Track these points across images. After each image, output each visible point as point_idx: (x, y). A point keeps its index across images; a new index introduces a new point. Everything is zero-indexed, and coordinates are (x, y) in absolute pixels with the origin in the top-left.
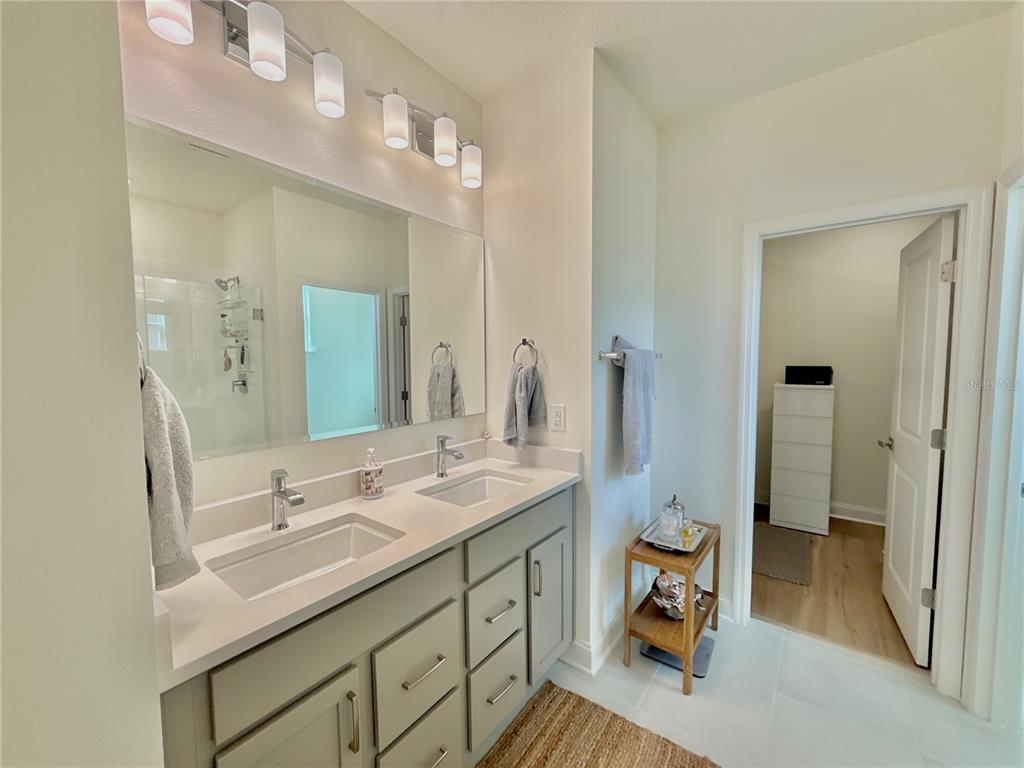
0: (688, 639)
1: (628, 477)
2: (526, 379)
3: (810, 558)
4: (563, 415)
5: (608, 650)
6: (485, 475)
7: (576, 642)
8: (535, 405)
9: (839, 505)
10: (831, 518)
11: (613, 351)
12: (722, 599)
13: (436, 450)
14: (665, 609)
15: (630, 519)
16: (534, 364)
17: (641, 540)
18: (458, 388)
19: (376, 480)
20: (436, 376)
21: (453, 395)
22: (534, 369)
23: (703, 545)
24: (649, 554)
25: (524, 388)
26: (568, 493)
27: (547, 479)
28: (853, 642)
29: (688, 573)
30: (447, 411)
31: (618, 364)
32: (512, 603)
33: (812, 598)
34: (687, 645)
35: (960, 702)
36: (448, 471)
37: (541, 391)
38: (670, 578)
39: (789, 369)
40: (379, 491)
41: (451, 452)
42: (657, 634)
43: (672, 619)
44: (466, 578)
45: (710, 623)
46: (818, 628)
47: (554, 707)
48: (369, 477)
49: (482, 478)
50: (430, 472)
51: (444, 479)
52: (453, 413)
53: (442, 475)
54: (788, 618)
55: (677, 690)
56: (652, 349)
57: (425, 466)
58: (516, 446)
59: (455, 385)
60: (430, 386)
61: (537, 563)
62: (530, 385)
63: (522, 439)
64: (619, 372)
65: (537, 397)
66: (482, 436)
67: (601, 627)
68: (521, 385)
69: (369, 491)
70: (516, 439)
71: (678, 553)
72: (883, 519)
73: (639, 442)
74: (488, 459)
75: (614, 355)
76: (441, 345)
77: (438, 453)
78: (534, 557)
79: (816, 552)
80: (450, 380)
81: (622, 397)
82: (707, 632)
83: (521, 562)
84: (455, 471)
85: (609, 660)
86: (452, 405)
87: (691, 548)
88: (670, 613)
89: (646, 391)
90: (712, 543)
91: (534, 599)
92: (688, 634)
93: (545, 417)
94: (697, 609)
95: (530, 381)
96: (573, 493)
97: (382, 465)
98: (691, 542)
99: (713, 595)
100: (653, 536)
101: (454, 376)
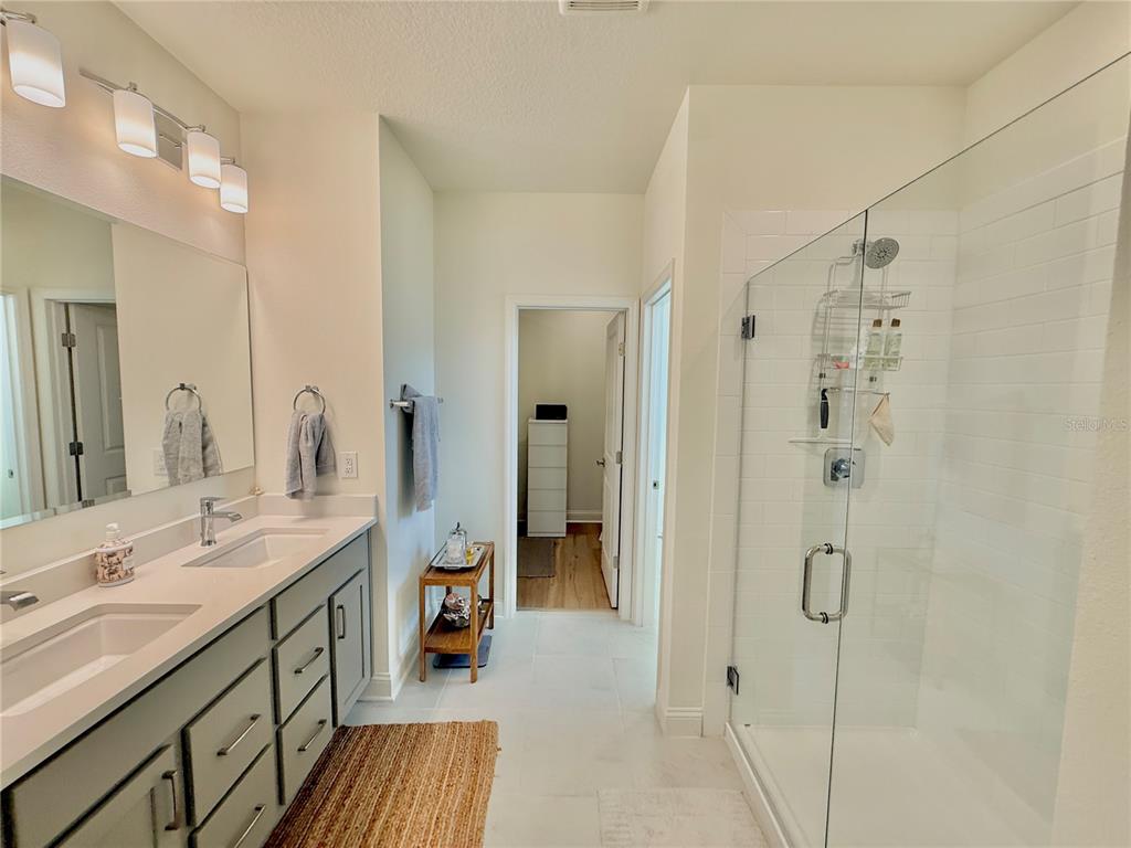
0: (473, 638)
1: (420, 513)
2: (313, 428)
3: (554, 555)
4: (354, 462)
5: (405, 674)
6: (263, 534)
7: (374, 678)
8: (323, 454)
9: (572, 512)
10: (568, 524)
11: (402, 400)
12: (496, 602)
13: (200, 514)
14: (454, 621)
15: (419, 552)
16: (321, 413)
17: (432, 567)
18: (211, 439)
19: (124, 560)
20: (175, 428)
21: (204, 448)
22: (322, 418)
23: (482, 559)
24: (440, 577)
25: (310, 437)
26: (364, 539)
27: (341, 528)
28: (580, 607)
29: (473, 585)
30: (197, 470)
31: (406, 411)
32: (319, 650)
33: (556, 585)
34: (473, 642)
35: (630, 622)
36: (217, 537)
37: (329, 439)
38: (455, 595)
39: (539, 407)
40: (129, 574)
41: (223, 515)
42: (448, 644)
43: (459, 629)
44: (273, 635)
45: (488, 625)
46: (560, 605)
47: (351, 745)
48: (114, 559)
49: (261, 538)
50: (192, 541)
51: (213, 547)
52: (206, 470)
53: (209, 543)
54: (541, 603)
55: (466, 682)
56: (432, 394)
57: (183, 536)
58: (301, 498)
59: (207, 436)
60: (166, 438)
61: (341, 607)
62: (317, 435)
63: (309, 490)
64: (408, 419)
65: (324, 447)
66: (252, 491)
67: (398, 655)
68: (307, 435)
69: (115, 576)
70: (302, 491)
71: (464, 570)
72: (601, 517)
73: (428, 481)
74: (261, 517)
75: (405, 404)
76: (183, 387)
77: (203, 519)
78: (337, 601)
79: (558, 550)
80: (200, 432)
81: (412, 441)
82: (486, 632)
83: (324, 611)
84: (226, 534)
85: (407, 683)
86: (204, 459)
87: (474, 564)
88: (458, 624)
89: (432, 435)
90: (488, 559)
91: (339, 644)
92: (474, 633)
93: (335, 466)
94: (479, 613)
95: (317, 430)
96: (370, 535)
97: (129, 541)
98: (473, 559)
99: (491, 601)
100: (442, 561)
101: (204, 425)
